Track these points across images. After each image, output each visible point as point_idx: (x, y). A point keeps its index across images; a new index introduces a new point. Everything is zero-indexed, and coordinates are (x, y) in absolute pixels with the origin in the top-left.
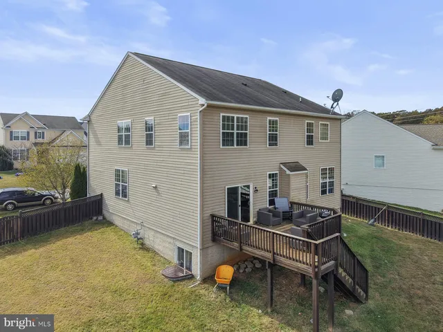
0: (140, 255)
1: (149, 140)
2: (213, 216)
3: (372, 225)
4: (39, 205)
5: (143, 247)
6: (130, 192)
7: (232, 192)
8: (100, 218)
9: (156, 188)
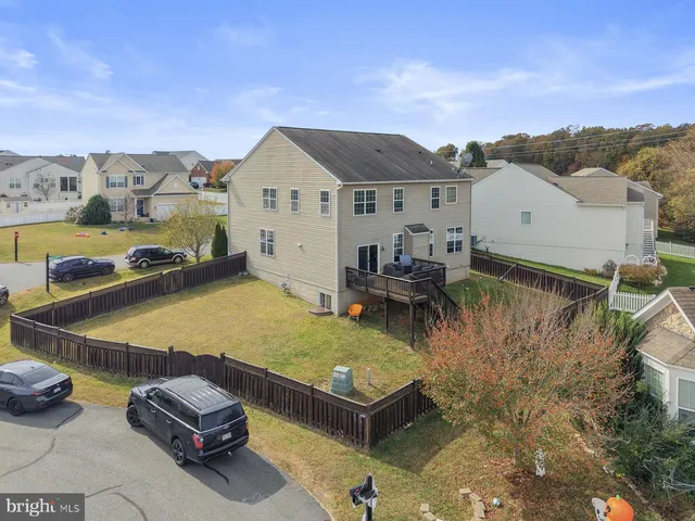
0: (288, 300)
1: (295, 207)
2: (347, 268)
3: (501, 282)
4: (170, 263)
5: (290, 295)
6: (276, 249)
7: (362, 251)
8: (245, 273)
9: (300, 247)
